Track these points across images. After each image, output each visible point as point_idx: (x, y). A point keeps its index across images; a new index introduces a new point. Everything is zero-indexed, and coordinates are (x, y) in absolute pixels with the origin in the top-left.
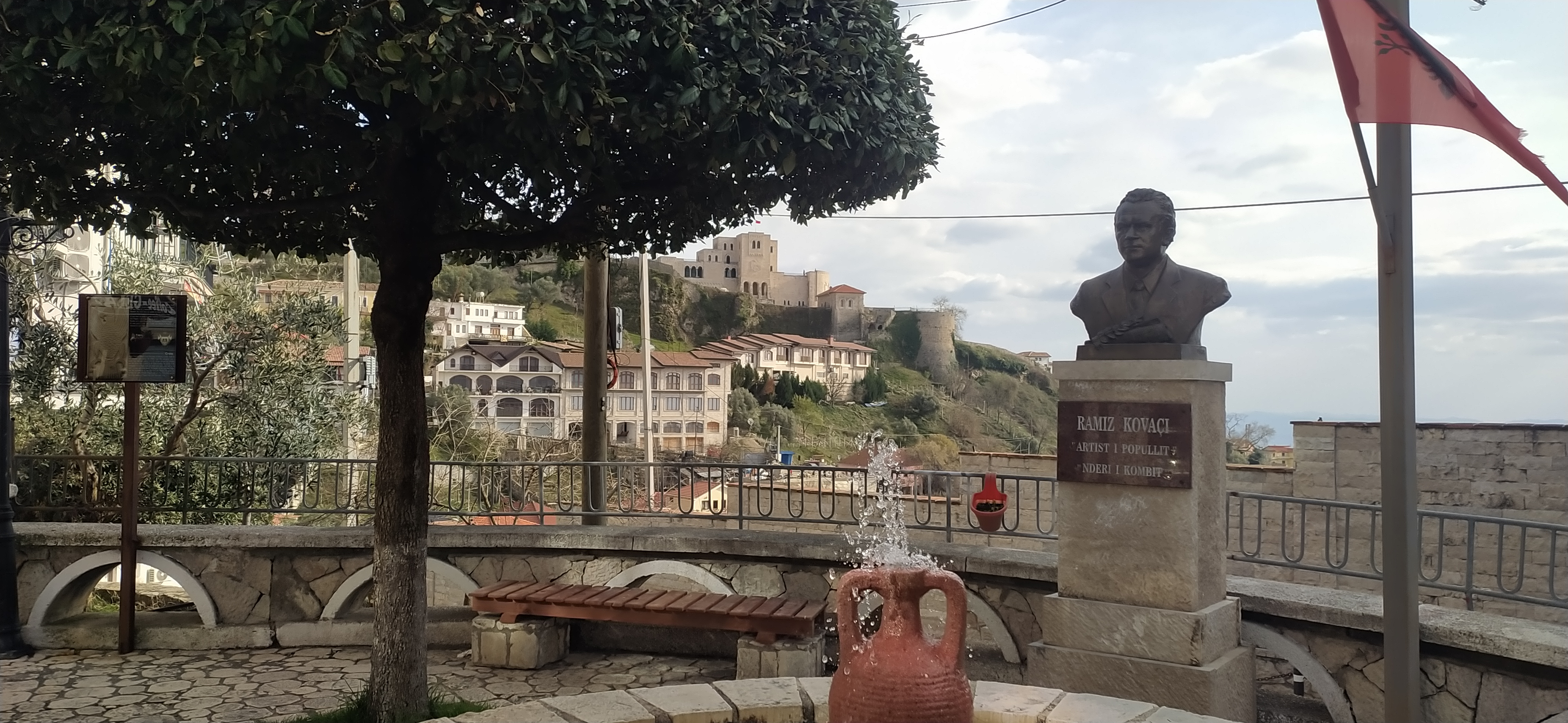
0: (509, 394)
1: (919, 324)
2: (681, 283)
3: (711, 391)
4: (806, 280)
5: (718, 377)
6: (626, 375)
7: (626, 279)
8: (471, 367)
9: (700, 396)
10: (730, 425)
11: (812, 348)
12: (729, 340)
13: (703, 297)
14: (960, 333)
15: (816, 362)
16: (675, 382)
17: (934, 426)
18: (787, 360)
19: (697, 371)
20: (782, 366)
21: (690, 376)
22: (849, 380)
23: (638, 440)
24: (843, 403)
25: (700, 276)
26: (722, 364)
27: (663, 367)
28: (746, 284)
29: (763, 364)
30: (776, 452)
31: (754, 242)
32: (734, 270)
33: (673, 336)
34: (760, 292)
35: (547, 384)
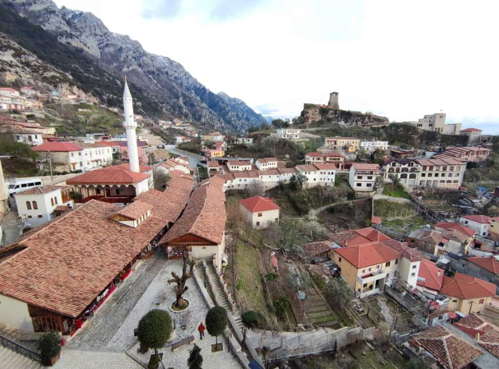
0: (404, 173)
4: (455, 126)
6: (438, 167)
8: (395, 165)
12: (450, 150)
23: (439, 185)
25: (422, 126)
27: (449, 165)
28: (436, 128)
31: (440, 116)
32: (432, 124)
34: (440, 130)
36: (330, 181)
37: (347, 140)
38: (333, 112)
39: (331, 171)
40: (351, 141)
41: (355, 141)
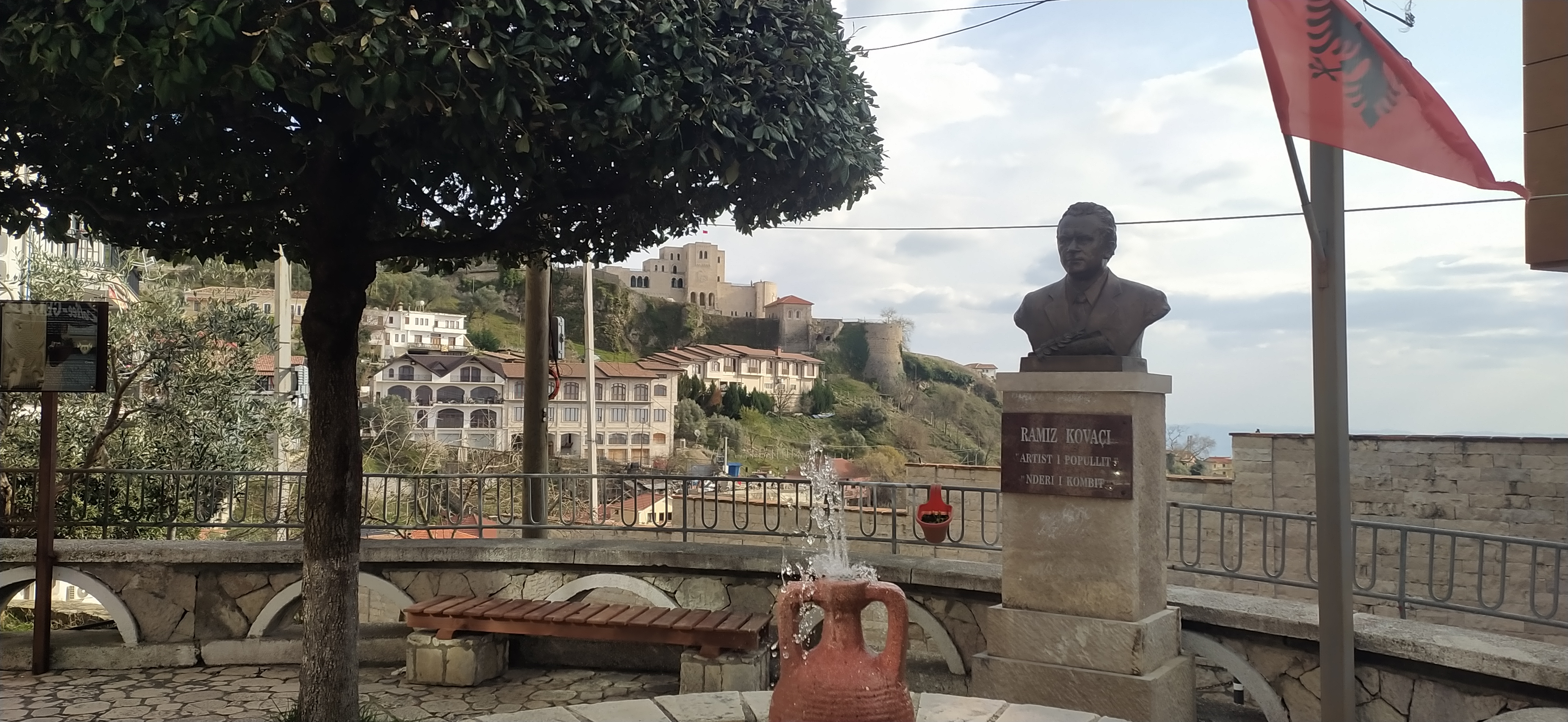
0: (450, 405)
1: (867, 335)
2: (627, 293)
3: (658, 403)
4: (754, 291)
5: (664, 388)
6: (571, 385)
7: (571, 288)
8: (411, 378)
9: (646, 407)
10: (677, 437)
11: (760, 359)
12: (676, 350)
13: (650, 307)
14: (908, 344)
15: (763, 373)
16: (620, 393)
17: (882, 437)
18: (734, 371)
19: (643, 382)
20: (729, 377)
21: (636, 387)
22: (797, 392)
23: (583, 452)
24: (791, 415)
25: (647, 285)
26: (669, 374)
27: (608, 378)
28: (693, 294)
29: (710, 374)
30: (723, 464)
31: (701, 252)
32: (681, 280)
33: (619, 346)
34: (707, 302)
35: (489, 394)
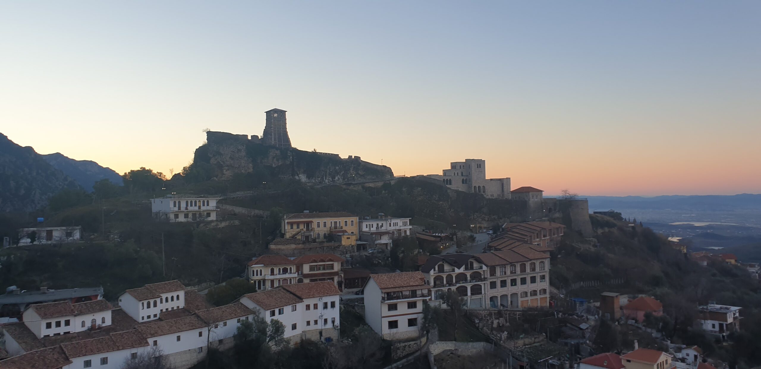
0: (461, 284)
4: (503, 183)
6: (512, 266)
8: (443, 270)
11: (546, 229)
23: (520, 303)
28: (475, 187)
32: (467, 180)
34: (482, 191)
36: (329, 325)
37: (333, 220)
38: (278, 152)
39: (329, 300)
40: (341, 221)
41: (349, 220)
